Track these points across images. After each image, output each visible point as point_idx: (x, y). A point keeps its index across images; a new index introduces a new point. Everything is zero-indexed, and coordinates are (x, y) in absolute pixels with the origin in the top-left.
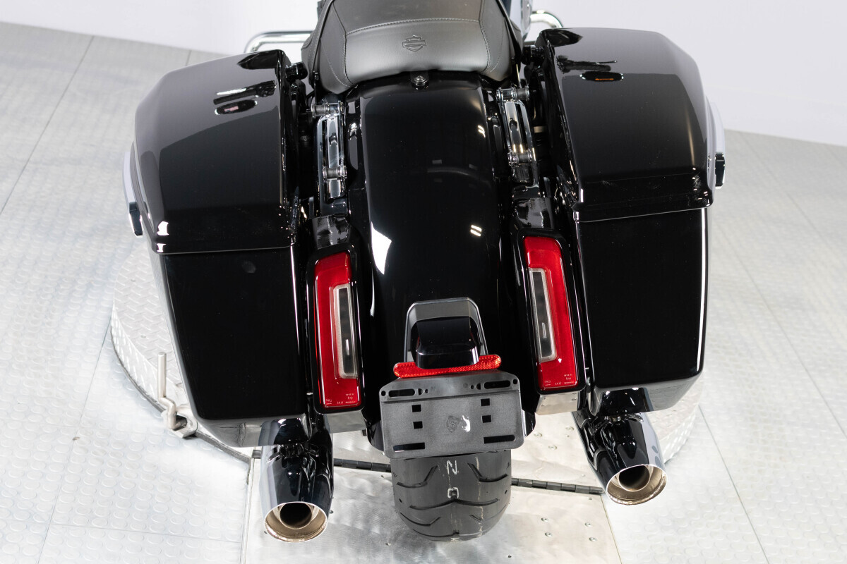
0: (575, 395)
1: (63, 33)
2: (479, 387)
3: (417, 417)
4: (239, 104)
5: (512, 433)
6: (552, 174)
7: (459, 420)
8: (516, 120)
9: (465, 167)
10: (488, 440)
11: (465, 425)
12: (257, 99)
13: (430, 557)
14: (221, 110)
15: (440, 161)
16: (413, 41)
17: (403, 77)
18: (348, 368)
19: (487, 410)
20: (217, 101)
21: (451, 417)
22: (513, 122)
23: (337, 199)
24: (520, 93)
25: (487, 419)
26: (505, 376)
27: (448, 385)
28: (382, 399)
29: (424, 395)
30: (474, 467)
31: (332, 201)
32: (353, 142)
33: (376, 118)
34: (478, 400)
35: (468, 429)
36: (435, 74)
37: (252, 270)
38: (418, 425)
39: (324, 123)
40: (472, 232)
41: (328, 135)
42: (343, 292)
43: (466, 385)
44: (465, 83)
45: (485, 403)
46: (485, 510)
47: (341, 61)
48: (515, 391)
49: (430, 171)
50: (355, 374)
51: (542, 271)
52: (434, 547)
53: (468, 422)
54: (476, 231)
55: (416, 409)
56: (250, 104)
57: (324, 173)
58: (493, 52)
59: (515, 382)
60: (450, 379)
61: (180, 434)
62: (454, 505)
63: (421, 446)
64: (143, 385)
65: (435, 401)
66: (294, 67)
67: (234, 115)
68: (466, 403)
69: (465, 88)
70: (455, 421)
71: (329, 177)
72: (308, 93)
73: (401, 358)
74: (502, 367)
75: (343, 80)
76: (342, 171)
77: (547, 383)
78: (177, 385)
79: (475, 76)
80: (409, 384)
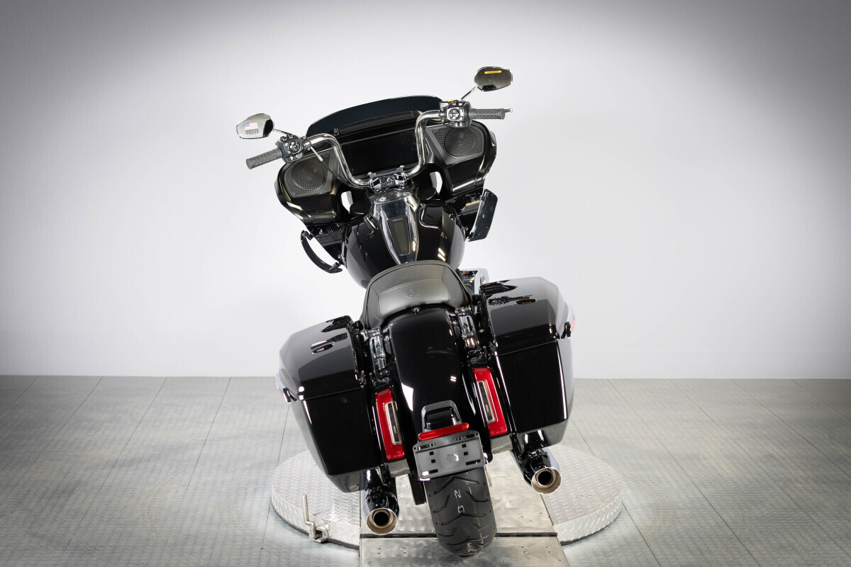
0: (508, 437)
1: (211, 378)
2: (460, 439)
3: (433, 457)
4: (324, 347)
5: (479, 458)
6: (487, 345)
7: (452, 455)
8: (467, 324)
9: (446, 349)
10: (468, 464)
11: (456, 458)
12: (333, 343)
13: (460, 564)
14: (315, 352)
15: (431, 348)
16: (409, 292)
17: (408, 310)
18: (397, 440)
19: (465, 450)
20: (312, 348)
21: (448, 455)
22: (465, 324)
23: (383, 369)
24: (467, 309)
25: (466, 454)
26: (471, 432)
27: (445, 440)
28: (414, 451)
29: (434, 446)
30: (468, 492)
31: (380, 371)
32: (387, 345)
33: (397, 333)
34: (461, 445)
35: (457, 459)
36: (423, 306)
37: (346, 401)
38: (433, 461)
39: (373, 341)
40: (452, 380)
41: (375, 344)
42: (390, 406)
43: (454, 439)
44: (439, 309)
45: (464, 446)
46: (480, 520)
47: (378, 309)
48: (478, 438)
49: (427, 353)
50: (400, 442)
51: (483, 382)
52: (462, 560)
53: (457, 456)
54: (453, 379)
55: (432, 453)
56: (331, 346)
57: (375, 356)
58: (450, 292)
59: (477, 434)
60: (446, 437)
61: (319, 541)
62: (463, 517)
63: (436, 471)
64: (296, 524)
65: (440, 449)
66: (356, 322)
67: (322, 353)
68: (454, 447)
69: (440, 311)
70: (451, 457)
71: (377, 358)
72: (365, 340)
73: (421, 431)
74: (470, 429)
75: (380, 318)
76: (383, 354)
77: (492, 433)
78: (314, 515)
79: (444, 305)
80: (426, 443)
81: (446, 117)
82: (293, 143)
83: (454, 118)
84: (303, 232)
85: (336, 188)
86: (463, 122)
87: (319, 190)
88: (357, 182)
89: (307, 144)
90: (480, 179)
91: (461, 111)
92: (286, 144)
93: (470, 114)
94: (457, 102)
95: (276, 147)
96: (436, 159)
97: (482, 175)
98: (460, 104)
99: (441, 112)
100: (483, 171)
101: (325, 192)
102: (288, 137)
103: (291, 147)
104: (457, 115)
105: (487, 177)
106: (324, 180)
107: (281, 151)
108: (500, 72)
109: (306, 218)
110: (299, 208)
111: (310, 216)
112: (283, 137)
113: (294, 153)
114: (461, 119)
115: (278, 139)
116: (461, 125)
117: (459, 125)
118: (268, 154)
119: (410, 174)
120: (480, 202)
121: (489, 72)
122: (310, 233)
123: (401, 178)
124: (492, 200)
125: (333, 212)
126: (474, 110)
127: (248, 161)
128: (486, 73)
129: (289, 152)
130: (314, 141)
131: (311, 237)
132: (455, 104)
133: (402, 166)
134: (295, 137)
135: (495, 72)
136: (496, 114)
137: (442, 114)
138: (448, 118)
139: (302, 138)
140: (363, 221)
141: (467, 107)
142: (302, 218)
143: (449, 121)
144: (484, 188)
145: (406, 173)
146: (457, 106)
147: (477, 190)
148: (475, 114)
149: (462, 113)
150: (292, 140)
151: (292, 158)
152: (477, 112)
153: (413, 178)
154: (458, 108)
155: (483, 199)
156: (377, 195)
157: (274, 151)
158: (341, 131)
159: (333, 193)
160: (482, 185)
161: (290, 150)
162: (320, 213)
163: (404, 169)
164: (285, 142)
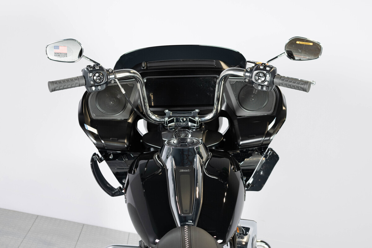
81: (251, 77)
82: (97, 75)
83: (260, 81)
84: (95, 154)
85: (134, 116)
86: (267, 86)
87: (119, 116)
88: (154, 117)
89: (112, 76)
90: (268, 138)
91: (268, 76)
92: (91, 75)
93: (276, 80)
94: (265, 66)
95: (81, 74)
96: (228, 106)
97: (269, 135)
98: (268, 69)
99: (247, 71)
100: (272, 132)
101: (123, 118)
102: (94, 67)
103: (95, 78)
104: (263, 79)
105: (274, 138)
106: (124, 107)
107: (85, 79)
108: (311, 44)
109: (99, 143)
110: (95, 131)
111: (103, 142)
112: (89, 66)
113: (96, 84)
114: (266, 83)
115: (84, 67)
116: (264, 89)
117: (262, 88)
118: (72, 80)
119: (203, 119)
120: (262, 159)
121: (301, 43)
122: (100, 156)
123: (194, 122)
124: (273, 159)
125: (126, 141)
126: (280, 77)
127: (51, 83)
128: (298, 42)
129: (92, 83)
130: (119, 75)
131: (101, 161)
132: (262, 67)
133: (197, 111)
134: (101, 68)
135: (307, 43)
136: (302, 86)
137: (248, 74)
138: (253, 80)
139: (108, 71)
140: (152, 158)
141: (273, 73)
142: (95, 142)
143: (253, 83)
144: (269, 146)
145: (200, 117)
146: (264, 69)
147: (262, 148)
148: (281, 81)
149: (268, 77)
150: (97, 71)
151: (94, 88)
152: (283, 80)
153: (205, 123)
154: (265, 72)
155: (265, 157)
156: (169, 132)
157: (77, 78)
158: (148, 65)
159: (130, 121)
160: (268, 144)
161: (94, 81)
162: (113, 141)
163: (199, 113)
164: (91, 72)
